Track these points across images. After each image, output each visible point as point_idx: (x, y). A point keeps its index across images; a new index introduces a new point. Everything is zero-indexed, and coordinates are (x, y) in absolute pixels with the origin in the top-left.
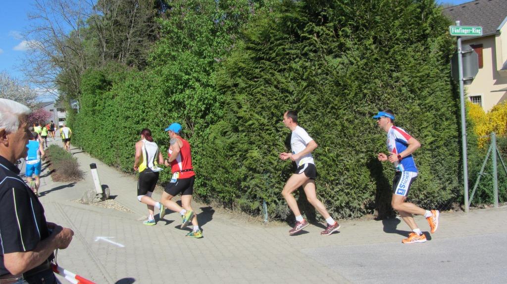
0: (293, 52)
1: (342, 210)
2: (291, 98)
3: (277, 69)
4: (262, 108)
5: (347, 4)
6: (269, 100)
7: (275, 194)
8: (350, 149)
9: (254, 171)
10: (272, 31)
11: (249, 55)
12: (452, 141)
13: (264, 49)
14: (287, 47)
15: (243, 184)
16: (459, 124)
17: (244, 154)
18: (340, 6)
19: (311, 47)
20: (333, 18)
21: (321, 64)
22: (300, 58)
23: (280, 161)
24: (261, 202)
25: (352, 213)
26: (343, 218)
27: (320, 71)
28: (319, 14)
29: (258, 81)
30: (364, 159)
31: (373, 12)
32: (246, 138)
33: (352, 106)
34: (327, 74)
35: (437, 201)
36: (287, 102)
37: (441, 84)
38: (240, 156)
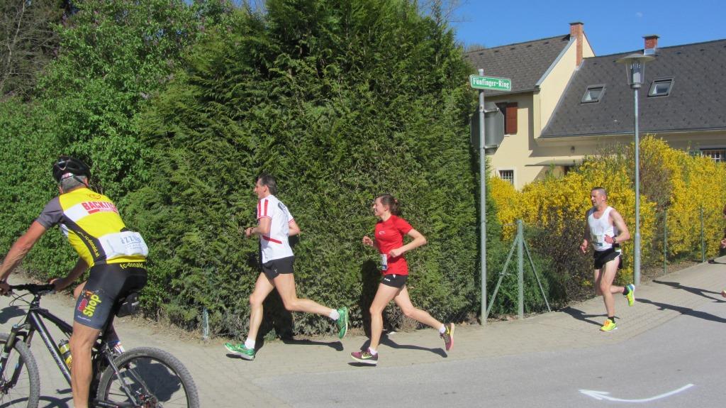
0: (257, 92)
1: (318, 322)
2: (251, 158)
3: (232, 116)
4: (208, 170)
5: (336, 32)
6: (219, 159)
7: (221, 297)
8: (332, 235)
9: (192, 263)
10: (228, 60)
11: (193, 92)
12: (469, 229)
13: (216, 85)
14: (249, 84)
15: (174, 282)
16: (478, 206)
17: (178, 237)
18: (326, 33)
19: (284, 88)
20: (315, 50)
21: (296, 113)
22: (267, 103)
23: (231, 249)
24: (199, 309)
25: (330, 326)
26: (318, 333)
27: (294, 123)
28: (296, 42)
29: (204, 131)
30: (350, 250)
31: (371, 46)
32: (182, 214)
33: (337, 176)
34: (304, 128)
35: (446, 311)
36: (244, 165)
37: (456, 151)
38: (172, 240)
